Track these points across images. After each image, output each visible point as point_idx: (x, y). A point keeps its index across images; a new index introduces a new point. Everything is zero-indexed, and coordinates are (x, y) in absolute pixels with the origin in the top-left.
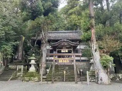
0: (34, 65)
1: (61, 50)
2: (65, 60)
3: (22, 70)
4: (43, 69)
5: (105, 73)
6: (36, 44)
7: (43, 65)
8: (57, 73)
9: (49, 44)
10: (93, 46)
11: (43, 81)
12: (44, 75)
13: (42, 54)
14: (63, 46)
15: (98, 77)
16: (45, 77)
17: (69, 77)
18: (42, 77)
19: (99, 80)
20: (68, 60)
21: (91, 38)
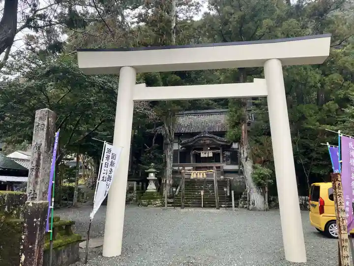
0: (154, 180)
1: (200, 153)
2: (200, 174)
3: (135, 189)
4: (168, 188)
5: (260, 193)
6: (155, 143)
7: (168, 182)
8: (191, 194)
9: (177, 141)
10: (243, 151)
11: (168, 206)
12: (169, 198)
13: (166, 162)
14: (203, 145)
15: (249, 201)
16: (171, 200)
17: (209, 201)
18: (166, 200)
19: (251, 203)
20: (204, 174)
21: (240, 139)
